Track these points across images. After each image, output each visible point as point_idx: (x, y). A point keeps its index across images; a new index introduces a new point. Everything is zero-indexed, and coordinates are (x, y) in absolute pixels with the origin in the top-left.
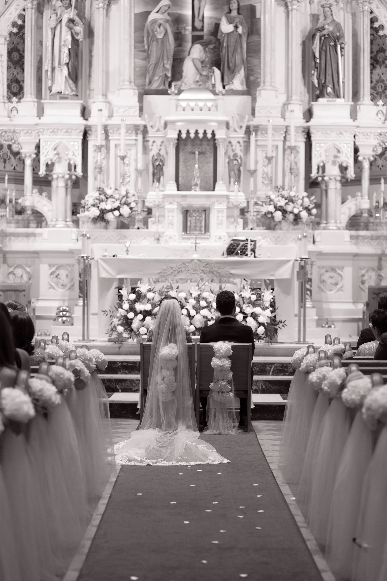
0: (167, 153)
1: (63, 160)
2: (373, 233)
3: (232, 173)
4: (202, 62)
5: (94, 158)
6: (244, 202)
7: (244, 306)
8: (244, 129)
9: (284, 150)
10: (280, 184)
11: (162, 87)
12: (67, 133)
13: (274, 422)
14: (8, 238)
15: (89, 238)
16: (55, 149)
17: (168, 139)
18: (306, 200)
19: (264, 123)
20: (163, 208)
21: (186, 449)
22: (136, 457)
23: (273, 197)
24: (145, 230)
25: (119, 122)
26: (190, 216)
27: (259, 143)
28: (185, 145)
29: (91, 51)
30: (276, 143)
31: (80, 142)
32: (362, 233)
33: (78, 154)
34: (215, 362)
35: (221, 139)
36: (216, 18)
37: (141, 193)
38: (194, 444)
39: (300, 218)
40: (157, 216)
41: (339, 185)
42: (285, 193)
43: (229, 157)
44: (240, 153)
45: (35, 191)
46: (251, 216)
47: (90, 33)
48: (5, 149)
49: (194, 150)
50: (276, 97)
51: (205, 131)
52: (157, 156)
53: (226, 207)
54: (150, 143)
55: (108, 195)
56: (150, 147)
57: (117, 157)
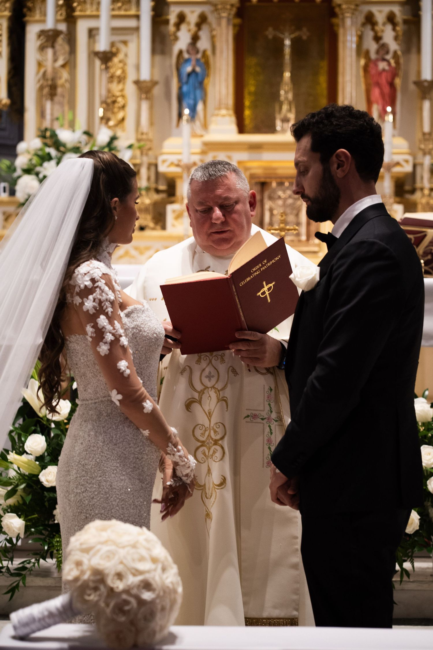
0: (214, 47)
5: (40, 64)
6: (407, 161)
17: (217, 6)
24: (158, 233)
26: (271, 198)
31: (5, 25)
33: (1, 53)
35: (349, 2)
37: (150, 141)
43: (367, 55)
49: (282, 36)
52: (188, 52)
54: (173, 18)
55: (64, 145)
56: (171, 28)
57: (92, 56)
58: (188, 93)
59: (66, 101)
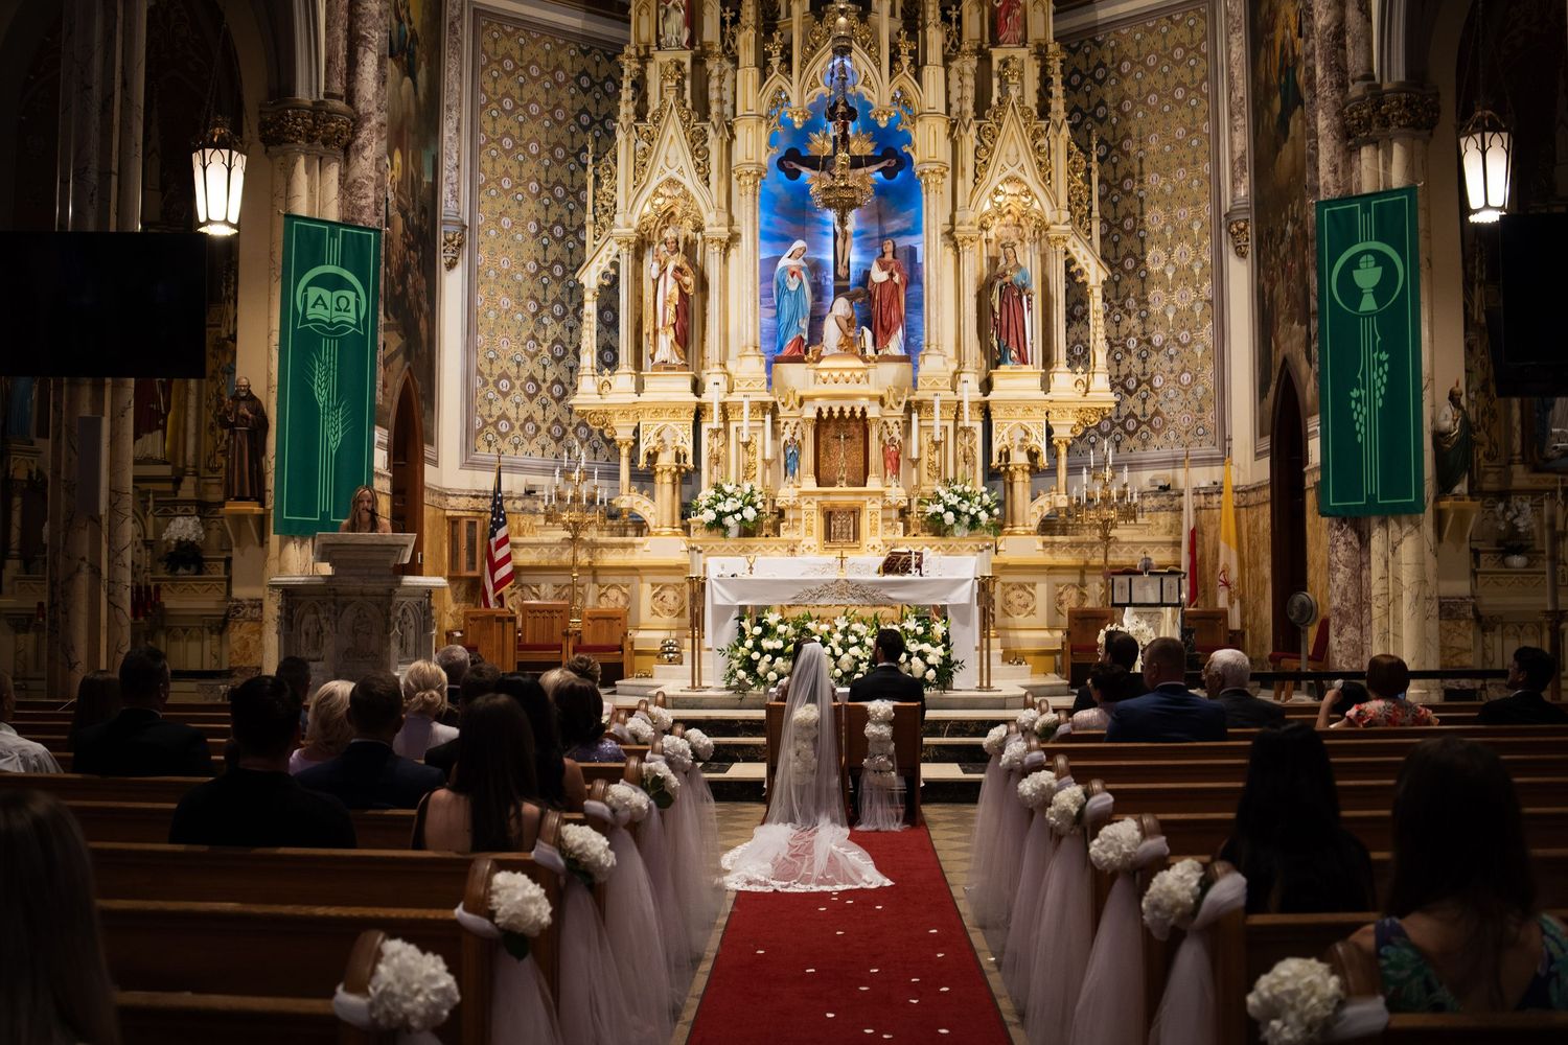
0: (803, 438)
2: (1073, 538)
3: (889, 463)
4: (848, 321)
6: (904, 500)
7: (908, 642)
8: (903, 406)
9: (956, 433)
10: (951, 475)
11: (796, 353)
12: (674, 414)
13: (951, 805)
14: (599, 551)
15: (700, 552)
16: (659, 435)
17: (805, 420)
18: (985, 496)
19: (929, 398)
20: (799, 509)
21: (830, 860)
22: (758, 877)
23: (942, 493)
24: (776, 539)
25: (741, 399)
26: (834, 519)
27: (923, 423)
28: (827, 427)
29: (704, 308)
30: (945, 423)
31: (691, 424)
32: (1058, 539)
33: (688, 440)
34: (871, 729)
35: (873, 418)
36: (865, 264)
38: (842, 850)
39: (979, 521)
40: (791, 517)
41: (1027, 476)
42: (958, 488)
43: (884, 442)
44: (898, 437)
45: (634, 488)
46: (913, 518)
47: (703, 284)
48: (596, 435)
49: (839, 433)
50: (945, 363)
51: (853, 409)
52: (790, 442)
53: (881, 508)
54: (782, 425)
57: (738, 443)
58: (790, 464)
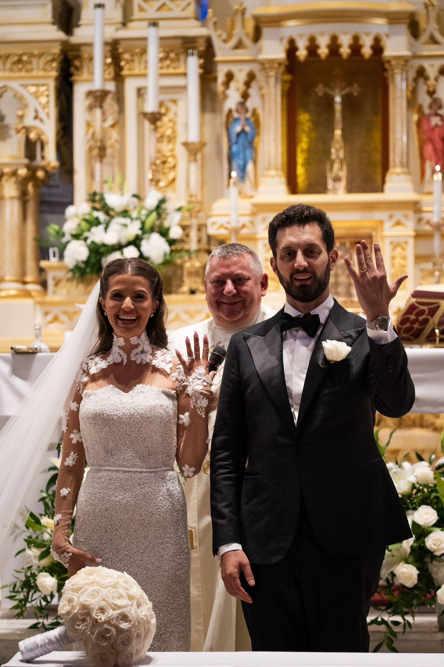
0: (263, 104)
1: (12, 132)
5: (89, 125)
12: (20, 66)
17: (264, 65)
25: (145, 33)
28: (308, 83)
31: (52, 84)
33: (48, 115)
35: (398, 58)
43: (420, 110)
49: (331, 93)
51: (356, 39)
52: (237, 111)
53: (412, 233)
54: (221, 78)
55: (113, 210)
56: (220, 88)
57: (141, 117)
58: (238, 153)
59: (116, 162)
